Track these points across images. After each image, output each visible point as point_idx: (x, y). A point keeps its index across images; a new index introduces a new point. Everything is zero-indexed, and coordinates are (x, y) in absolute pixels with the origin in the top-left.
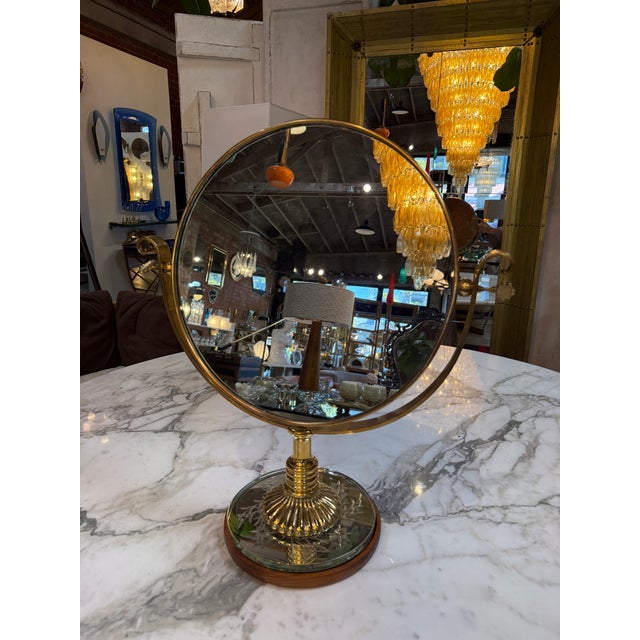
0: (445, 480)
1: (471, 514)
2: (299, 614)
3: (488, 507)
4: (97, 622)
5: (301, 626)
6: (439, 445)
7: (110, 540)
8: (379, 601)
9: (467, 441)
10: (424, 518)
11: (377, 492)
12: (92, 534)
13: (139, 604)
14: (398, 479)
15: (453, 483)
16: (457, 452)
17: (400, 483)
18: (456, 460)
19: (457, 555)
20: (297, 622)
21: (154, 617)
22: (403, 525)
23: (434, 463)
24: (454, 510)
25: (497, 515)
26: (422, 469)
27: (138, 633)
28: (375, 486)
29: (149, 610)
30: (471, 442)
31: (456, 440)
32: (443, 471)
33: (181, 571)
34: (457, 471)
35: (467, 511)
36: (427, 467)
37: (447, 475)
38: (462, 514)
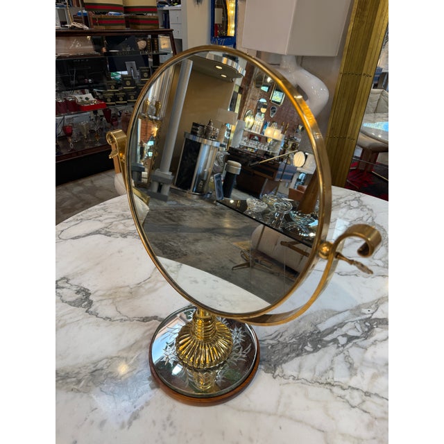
0: (332, 349)
1: (335, 389)
2: (168, 419)
3: (353, 388)
4: (63, 374)
5: (165, 429)
6: (347, 314)
7: (94, 319)
8: (223, 434)
9: (373, 317)
10: (294, 378)
11: (271, 342)
12: (87, 312)
13: (88, 371)
14: (294, 336)
15: (337, 355)
16: (358, 327)
17: (294, 340)
18: (352, 333)
19: (300, 422)
20: (164, 425)
21: (91, 384)
22: (274, 378)
23: (332, 330)
24: (323, 380)
25: (356, 398)
26: (319, 332)
27: (78, 391)
28: (274, 335)
29: (91, 377)
30: (376, 319)
31: (365, 314)
32: (335, 341)
33: (118, 357)
34: (347, 344)
35: (333, 385)
36: (323, 332)
37: (336, 345)
38: (327, 386)
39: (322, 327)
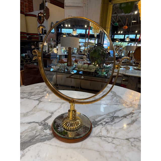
0: (100, 126)
1: (102, 138)
2: (38, 154)
3: (109, 137)
6: (105, 116)
8: (60, 157)
9: (114, 116)
15: (102, 128)
16: (109, 119)
18: (107, 121)
20: (36, 157)
23: (100, 121)
24: (98, 136)
25: (110, 140)
26: (96, 122)
30: (115, 116)
31: (111, 115)
32: (101, 124)
34: (106, 124)
35: (102, 137)
36: (97, 121)
37: (102, 125)
38: (99, 137)
39: (97, 120)
